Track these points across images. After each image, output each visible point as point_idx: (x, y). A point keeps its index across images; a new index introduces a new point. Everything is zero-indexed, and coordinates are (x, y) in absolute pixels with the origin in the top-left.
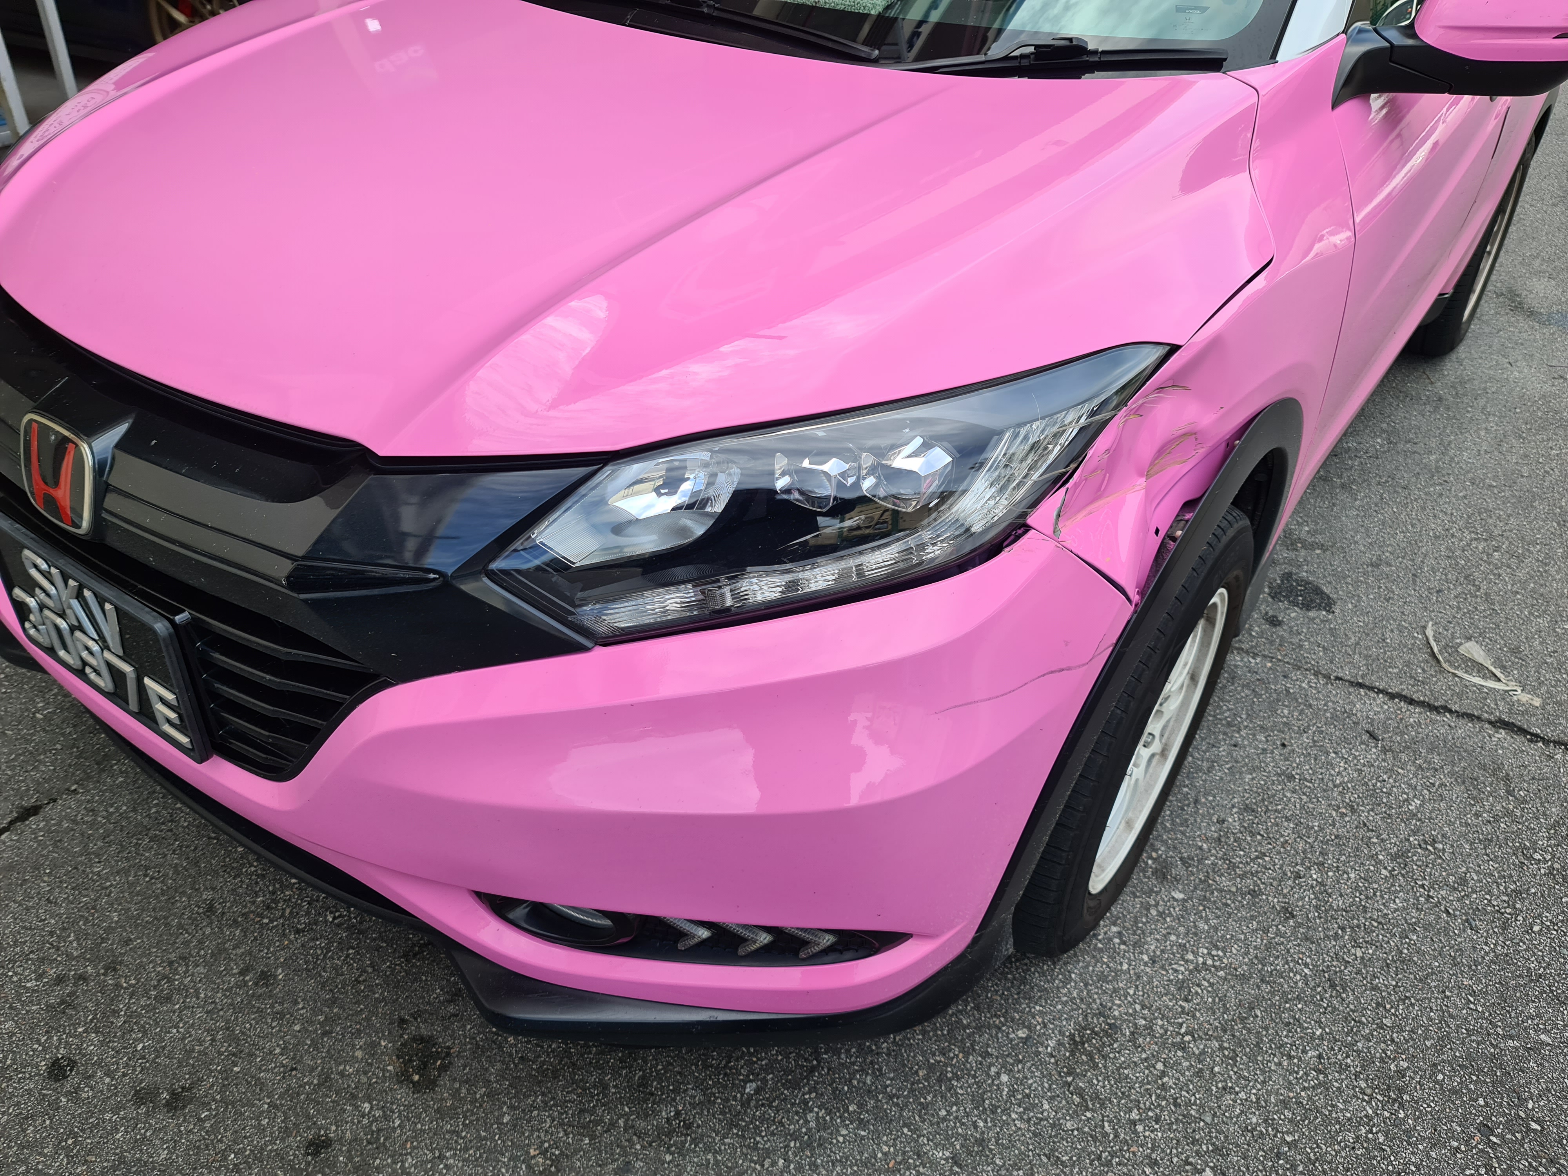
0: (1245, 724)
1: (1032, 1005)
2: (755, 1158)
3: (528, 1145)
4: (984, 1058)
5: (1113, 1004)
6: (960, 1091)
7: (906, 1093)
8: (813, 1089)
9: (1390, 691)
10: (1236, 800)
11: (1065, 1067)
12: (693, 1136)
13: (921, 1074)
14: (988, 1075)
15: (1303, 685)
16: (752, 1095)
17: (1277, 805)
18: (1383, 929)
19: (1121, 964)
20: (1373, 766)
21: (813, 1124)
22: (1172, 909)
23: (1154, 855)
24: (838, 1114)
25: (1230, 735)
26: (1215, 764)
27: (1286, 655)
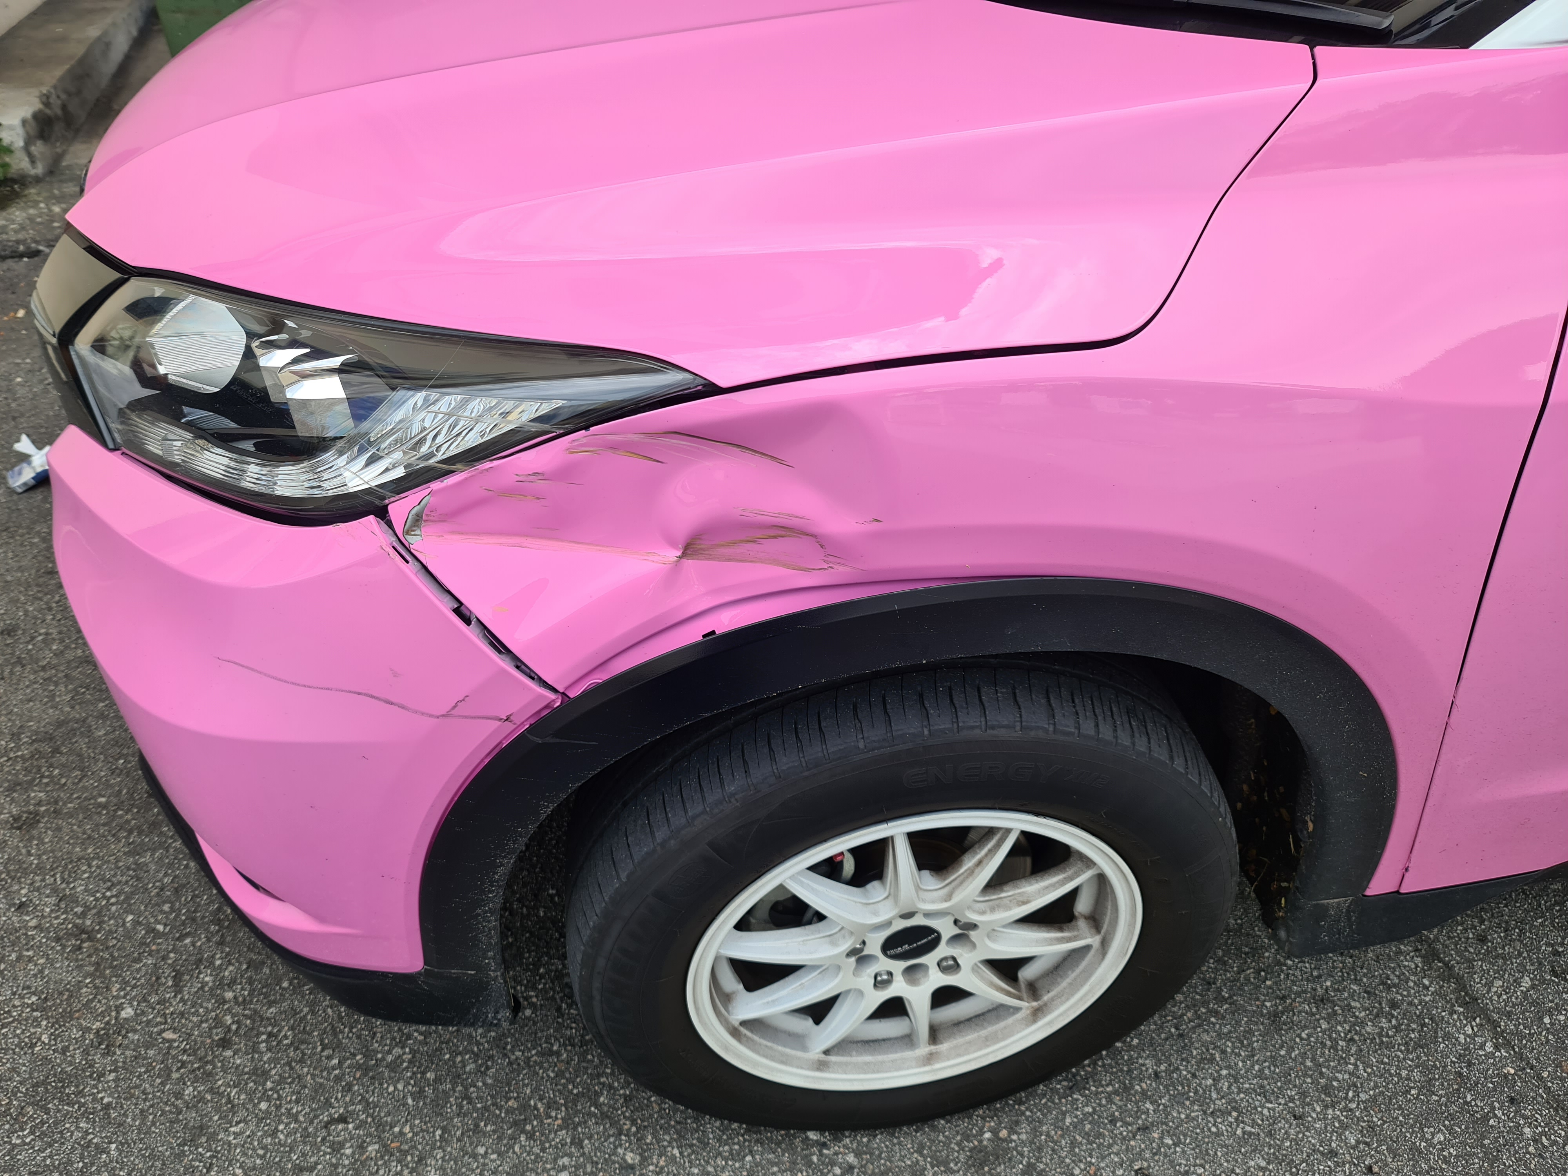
0: (1353, 1106)
4: (572, 1143)
8: (427, 1034)
23: (1004, 1133)
25: (1308, 1100)
26: (1234, 1114)
27: (1562, 1079)
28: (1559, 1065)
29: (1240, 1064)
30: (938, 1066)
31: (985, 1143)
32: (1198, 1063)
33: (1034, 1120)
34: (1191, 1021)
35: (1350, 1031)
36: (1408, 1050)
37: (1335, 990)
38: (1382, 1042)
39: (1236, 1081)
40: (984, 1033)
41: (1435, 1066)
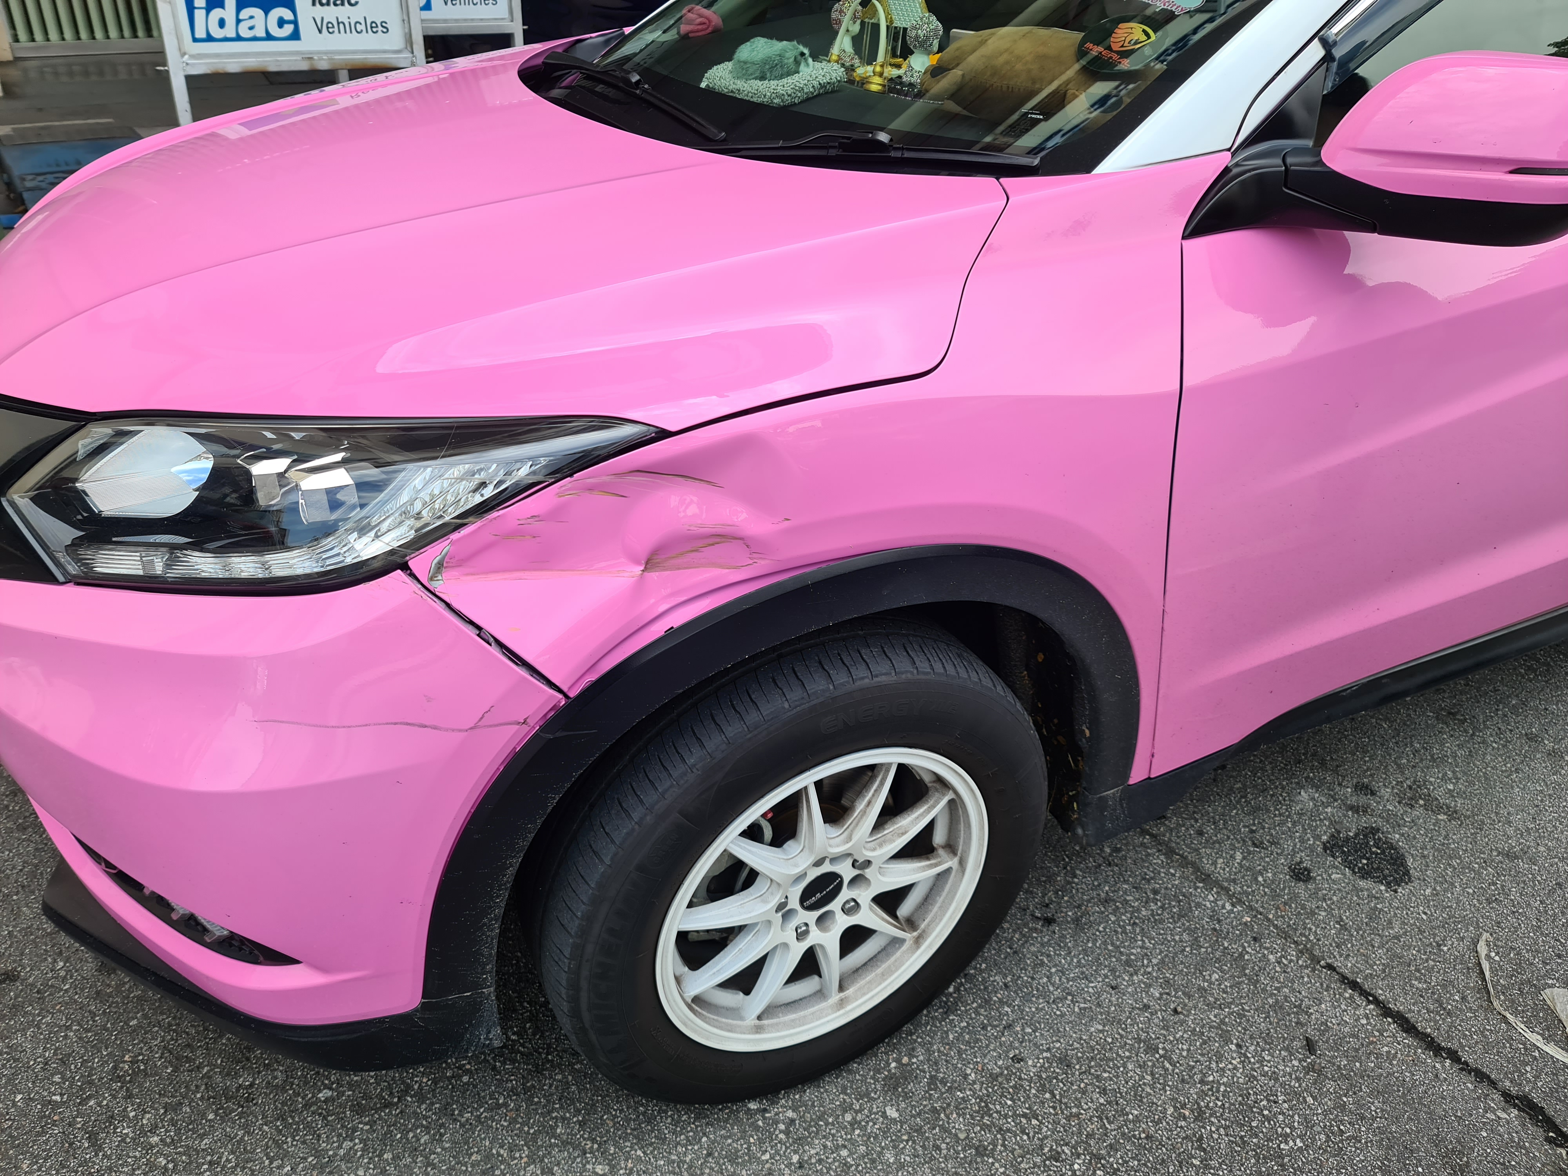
0: (1150, 969)
9: (1391, 1006)
10: (1058, 1045)
15: (1271, 957)
17: (1105, 1071)
19: (765, 1152)
20: (1276, 1079)
22: (871, 1124)
23: (905, 1060)
25: (1117, 974)
26: (1070, 998)
27: (1283, 917)
28: (1278, 908)
29: (1063, 961)
30: (849, 1007)
31: (893, 1071)
32: (1033, 969)
33: (925, 1044)
34: (1019, 940)
35: (1131, 918)
36: (1174, 921)
37: (1113, 892)
38: (1156, 920)
39: (1063, 973)
40: (879, 971)
41: (1196, 927)
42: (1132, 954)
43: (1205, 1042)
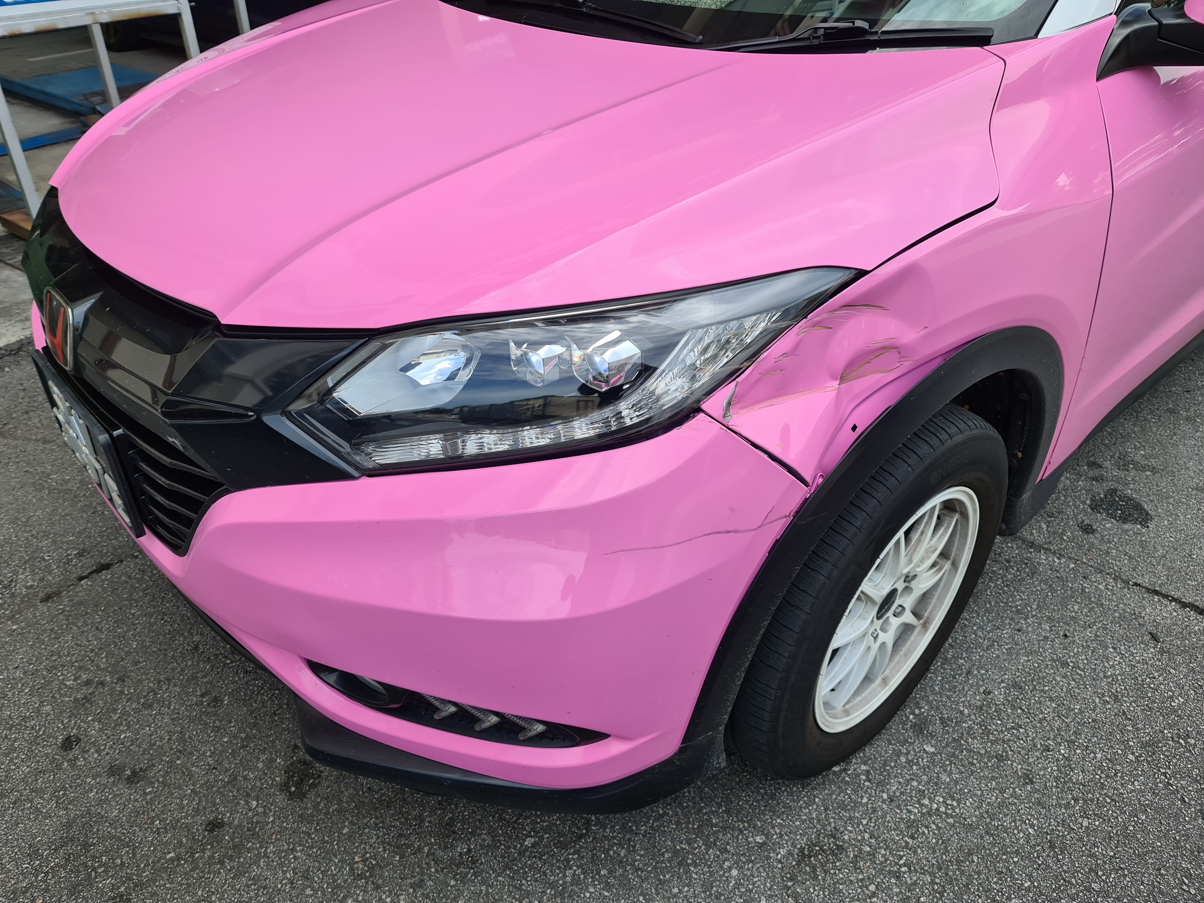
0: (1034, 613)
1: (774, 817)
2: (517, 896)
3: (355, 853)
4: (722, 853)
5: (846, 829)
6: (694, 876)
7: (649, 869)
8: (577, 852)
9: (1184, 600)
10: (1007, 677)
11: (789, 873)
12: (476, 869)
13: (666, 856)
14: (722, 868)
15: (1100, 586)
16: (529, 847)
17: (1045, 686)
18: (1115, 806)
19: (862, 797)
20: (1147, 663)
21: (569, 879)
22: (920, 760)
23: (917, 712)
24: (591, 875)
27: (1092, 559)
28: (1086, 554)
30: (891, 683)
36: (1031, 578)
40: (902, 653)
41: (1046, 579)
42: (1017, 605)
43: (1093, 652)
